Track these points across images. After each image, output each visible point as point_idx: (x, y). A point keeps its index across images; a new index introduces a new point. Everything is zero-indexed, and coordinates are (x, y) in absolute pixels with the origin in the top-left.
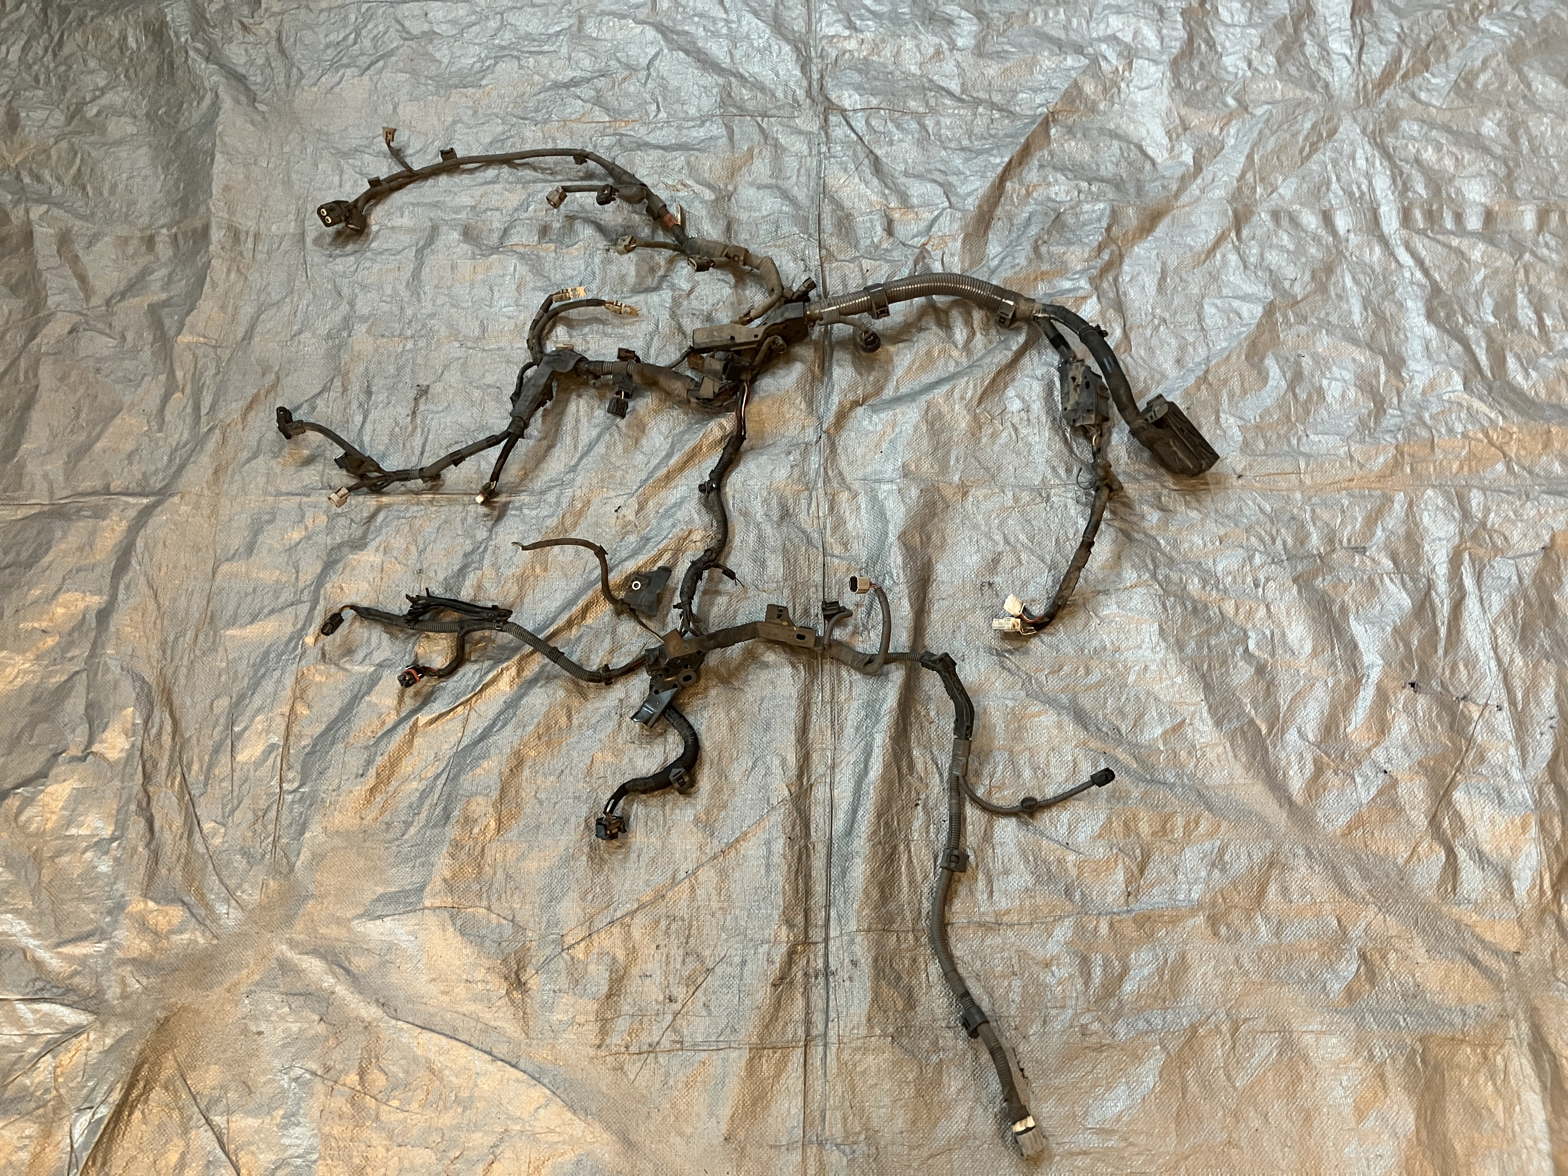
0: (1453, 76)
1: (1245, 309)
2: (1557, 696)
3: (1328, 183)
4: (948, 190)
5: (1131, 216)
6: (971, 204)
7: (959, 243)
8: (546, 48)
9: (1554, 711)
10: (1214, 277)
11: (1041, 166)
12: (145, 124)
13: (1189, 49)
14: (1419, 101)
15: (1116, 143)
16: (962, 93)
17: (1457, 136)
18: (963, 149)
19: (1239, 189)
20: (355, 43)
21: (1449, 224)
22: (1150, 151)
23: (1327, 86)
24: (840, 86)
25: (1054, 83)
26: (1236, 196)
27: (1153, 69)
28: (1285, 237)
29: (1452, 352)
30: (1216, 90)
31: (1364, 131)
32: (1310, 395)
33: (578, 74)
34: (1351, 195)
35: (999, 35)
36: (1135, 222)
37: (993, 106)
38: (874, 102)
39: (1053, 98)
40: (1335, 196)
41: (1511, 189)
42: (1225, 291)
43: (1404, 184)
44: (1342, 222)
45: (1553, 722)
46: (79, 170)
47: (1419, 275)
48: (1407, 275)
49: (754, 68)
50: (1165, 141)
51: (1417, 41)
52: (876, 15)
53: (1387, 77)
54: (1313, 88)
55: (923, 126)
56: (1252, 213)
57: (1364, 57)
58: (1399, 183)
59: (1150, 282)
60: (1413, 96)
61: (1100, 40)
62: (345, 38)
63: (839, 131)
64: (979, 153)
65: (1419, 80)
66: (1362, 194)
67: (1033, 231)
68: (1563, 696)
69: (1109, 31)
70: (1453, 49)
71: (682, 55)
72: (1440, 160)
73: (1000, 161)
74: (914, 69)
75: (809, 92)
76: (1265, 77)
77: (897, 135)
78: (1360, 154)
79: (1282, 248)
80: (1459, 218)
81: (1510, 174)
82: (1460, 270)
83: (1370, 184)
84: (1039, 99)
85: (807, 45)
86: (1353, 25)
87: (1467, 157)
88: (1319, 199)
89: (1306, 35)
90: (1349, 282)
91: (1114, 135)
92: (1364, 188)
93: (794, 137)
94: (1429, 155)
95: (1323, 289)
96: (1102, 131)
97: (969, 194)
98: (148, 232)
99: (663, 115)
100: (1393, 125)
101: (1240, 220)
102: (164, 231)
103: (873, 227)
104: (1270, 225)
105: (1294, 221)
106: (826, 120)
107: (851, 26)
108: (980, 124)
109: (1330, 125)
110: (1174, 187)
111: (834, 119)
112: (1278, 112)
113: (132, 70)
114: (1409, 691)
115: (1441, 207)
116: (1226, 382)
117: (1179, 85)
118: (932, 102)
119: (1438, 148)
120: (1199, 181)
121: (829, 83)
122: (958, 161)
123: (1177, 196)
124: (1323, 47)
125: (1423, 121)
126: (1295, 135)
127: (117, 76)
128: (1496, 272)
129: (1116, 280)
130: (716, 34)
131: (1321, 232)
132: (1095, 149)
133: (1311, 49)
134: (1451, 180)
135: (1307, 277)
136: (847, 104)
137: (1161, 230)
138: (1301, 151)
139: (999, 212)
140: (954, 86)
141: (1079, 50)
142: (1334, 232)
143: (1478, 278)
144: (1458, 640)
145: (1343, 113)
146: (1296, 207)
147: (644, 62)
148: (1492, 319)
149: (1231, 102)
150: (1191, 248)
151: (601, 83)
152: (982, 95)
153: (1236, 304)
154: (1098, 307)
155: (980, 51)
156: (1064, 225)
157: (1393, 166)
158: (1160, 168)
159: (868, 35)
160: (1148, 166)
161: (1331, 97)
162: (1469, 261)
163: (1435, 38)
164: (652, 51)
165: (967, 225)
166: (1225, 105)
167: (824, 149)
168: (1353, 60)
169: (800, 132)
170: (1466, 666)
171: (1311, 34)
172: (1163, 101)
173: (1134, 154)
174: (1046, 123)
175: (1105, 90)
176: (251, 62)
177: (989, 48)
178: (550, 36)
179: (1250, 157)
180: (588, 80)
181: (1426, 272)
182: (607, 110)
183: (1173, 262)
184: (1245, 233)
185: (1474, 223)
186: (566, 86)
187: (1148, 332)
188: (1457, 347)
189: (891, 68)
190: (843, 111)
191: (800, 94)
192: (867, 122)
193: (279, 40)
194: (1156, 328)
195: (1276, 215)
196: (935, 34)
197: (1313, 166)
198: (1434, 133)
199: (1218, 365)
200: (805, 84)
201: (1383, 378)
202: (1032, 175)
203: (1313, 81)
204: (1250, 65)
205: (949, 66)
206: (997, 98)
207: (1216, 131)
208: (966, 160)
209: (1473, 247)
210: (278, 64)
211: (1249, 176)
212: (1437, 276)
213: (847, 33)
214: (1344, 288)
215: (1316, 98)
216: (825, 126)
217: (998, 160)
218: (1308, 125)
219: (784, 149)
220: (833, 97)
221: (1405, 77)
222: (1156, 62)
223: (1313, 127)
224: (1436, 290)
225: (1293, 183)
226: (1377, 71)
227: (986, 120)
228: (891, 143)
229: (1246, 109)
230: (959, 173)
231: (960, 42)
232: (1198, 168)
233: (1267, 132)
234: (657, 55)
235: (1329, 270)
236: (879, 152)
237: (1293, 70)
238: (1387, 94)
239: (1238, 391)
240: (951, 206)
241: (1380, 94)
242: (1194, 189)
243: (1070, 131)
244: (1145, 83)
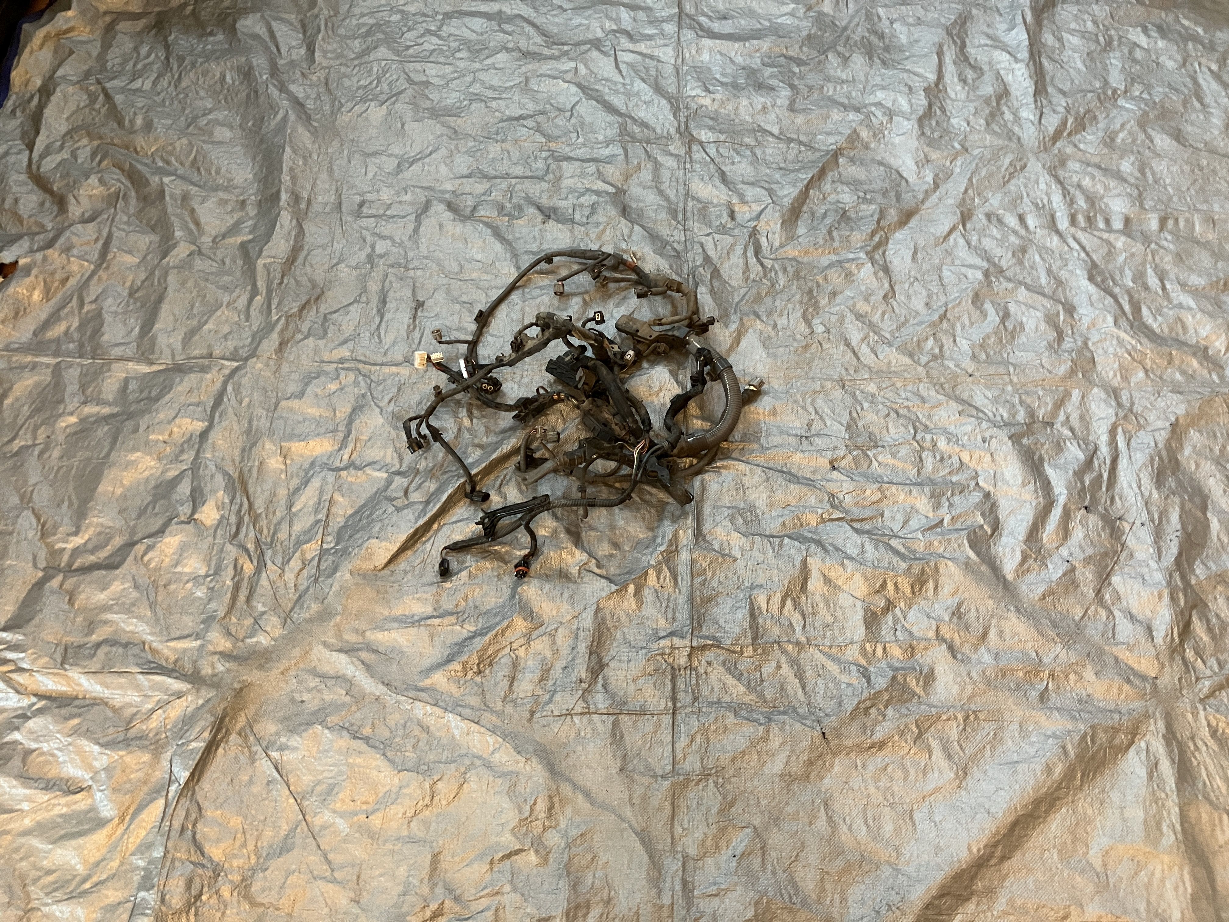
0: (1101, 134)
1: (970, 273)
2: (1180, 517)
3: (1022, 198)
4: (771, 193)
5: (893, 214)
6: (787, 202)
7: (779, 226)
8: (504, 96)
9: (1179, 527)
10: (949, 253)
11: (833, 182)
12: (239, 132)
13: (929, 113)
14: (1080, 150)
15: (882, 168)
16: (781, 133)
17: (1105, 171)
18: (781, 169)
19: (964, 199)
20: (377, 86)
21: (1101, 225)
22: (904, 174)
23: (1019, 139)
24: (700, 127)
25: (840, 130)
26: (962, 203)
27: (906, 123)
28: (995, 230)
29: (1106, 302)
30: (947, 138)
31: (1044, 167)
32: (1015, 327)
33: (525, 112)
34: (1037, 205)
35: (804, 99)
36: (896, 218)
37: (800, 143)
38: (722, 137)
39: (840, 140)
40: (1026, 206)
41: (1142, 206)
42: (957, 262)
43: (1071, 200)
44: (1031, 221)
45: (1178, 534)
46: (195, 157)
47: (1083, 255)
48: (1076, 254)
49: (641, 114)
50: (915, 168)
51: (1077, 112)
52: (722, 84)
53: (1057, 136)
54: (1010, 139)
55: (754, 154)
56: (972, 214)
57: (1043, 121)
58: (1068, 198)
59: (908, 255)
60: (1075, 146)
61: (871, 104)
62: (370, 83)
63: (699, 155)
64: (791, 171)
65: (1079, 136)
66: (1044, 205)
67: (828, 221)
68: (1184, 516)
69: (877, 100)
70: (1100, 117)
71: (594, 103)
72: (1094, 186)
73: (805, 176)
74: (748, 119)
75: (678, 130)
76: (979, 132)
77: (737, 159)
78: (1041, 180)
79: (993, 237)
80: (1107, 221)
81: (1140, 195)
82: (1110, 253)
83: (1049, 199)
84: (831, 140)
85: (677, 101)
86: (1036, 101)
87: (1112, 184)
88: (1016, 207)
89: (1004, 108)
90: (1037, 258)
91: (880, 163)
92: (1045, 202)
93: (668, 158)
94: (1086, 182)
95: (1021, 262)
96: (873, 160)
97: (785, 196)
98: (241, 198)
99: (581, 140)
100: (1063, 163)
101: (965, 218)
102: (253, 197)
103: (721, 215)
104: (985, 221)
105: (1000, 221)
106: (690, 148)
107: (707, 90)
108: (792, 154)
109: (1022, 163)
110: (921, 196)
111: (695, 147)
112: (987, 154)
113: (229, 98)
114: (1083, 511)
115: (1095, 215)
116: (959, 318)
117: (923, 134)
118: (760, 139)
119: (1093, 178)
120: (937, 193)
121: (692, 125)
122: (777, 176)
123: (923, 202)
124: (1015, 114)
125: (1083, 162)
126: (999, 168)
127: (220, 102)
128: (1133, 255)
129: (884, 254)
130: (617, 92)
131: (1018, 228)
132: (869, 171)
133: (1008, 116)
134: (1102, 197)
135: (1010, 254)
136: (704, 138)
137: (913, 223)
138: (1004, 177)
139: (805, 209)
140: (775, 130)
141: (857, 110)
142: (1026, 228)
143: (1121, 258)
144: (1115, 482)
145: (1030, 155)
146: (1001, 212)
147: (569, 107)
148: (1131, 284)
149: (957, 145)
150: (933, 235)
151: (540, 118)
152: (794, 136)
153: (964, 270)
154: (872, 270)
155: (792, 108)
156: (849, 219)
157: (1064, 188)
158: (911, 184)
159: (718, 96)
160: (904, 183)
161: (1022, 146)
162: (1114, 248)
163: (1088, 111)
164: (574, 100)
165: (784, 215)
166: (953, 147)
167: (688, 166)
168: (1036, 122)
169: (672, 155)
170: (1121, 498)
171: (1008, 107)
172: (913, 143)
173: (894, 176)
174: (836, 154)
175: (875, 135)
176: (308, 97)
177: (799, 105)
178: (506, 88)
179: (970, 180)
180: (532, 116)
181: (1088, 254)
182: (544, 135)
183: (921, 243)
184: (968, 226)
185: (1118, 224)
186: (517, 119)
187: (907, 286)
188: (1109, 300)
189: (732, 117)
190: (701, 143)
191: (673, 131)
192: (717, 150)
193: (327, 84)
194: (912, 284)
195: (988, 216)
196: (762, 96)
197: (1012, 187)
198: (1089, 169)
199: (954, 308)
200: (676, 124)
201: (1062, 318)
202: (827, 187)
203: (1010, 135)
204: (968, 124)
205: (772, 116)
206: (803, 138)
207: (948, 163)
208: (783, 175)
209: (1116, 239)
210: (325, 98)
211: (970, 192)
212: (1095, 257)
213: (704, 94)
214: (1034, 262)
215: (1013, 146)
216: (689, 152)
217: (804, 176)
218: (1007, 162)
219: (661, 165)
220: (695, 133)
221: (1070, 134)
222: (908, 119)
223: (1011, 164)
224: (1094, 265)
225: (999, 196)
226: (1051, 130)
227: (796, 151)
228: (733, 163)
229: (967, 150)
230: (778, 183)
231: (779, 102)
232: (936, 186)
233: (981, 165)
234: (577, 102)
235: (1024, 250)
236: (724, 168)
237: (996, 128)
238: (1059, 144)
239: (967, 322)
240: (773, 202)
241: (1054, 144)
242: (934, 198)
243: (852, 160)
244: (901, 132)
